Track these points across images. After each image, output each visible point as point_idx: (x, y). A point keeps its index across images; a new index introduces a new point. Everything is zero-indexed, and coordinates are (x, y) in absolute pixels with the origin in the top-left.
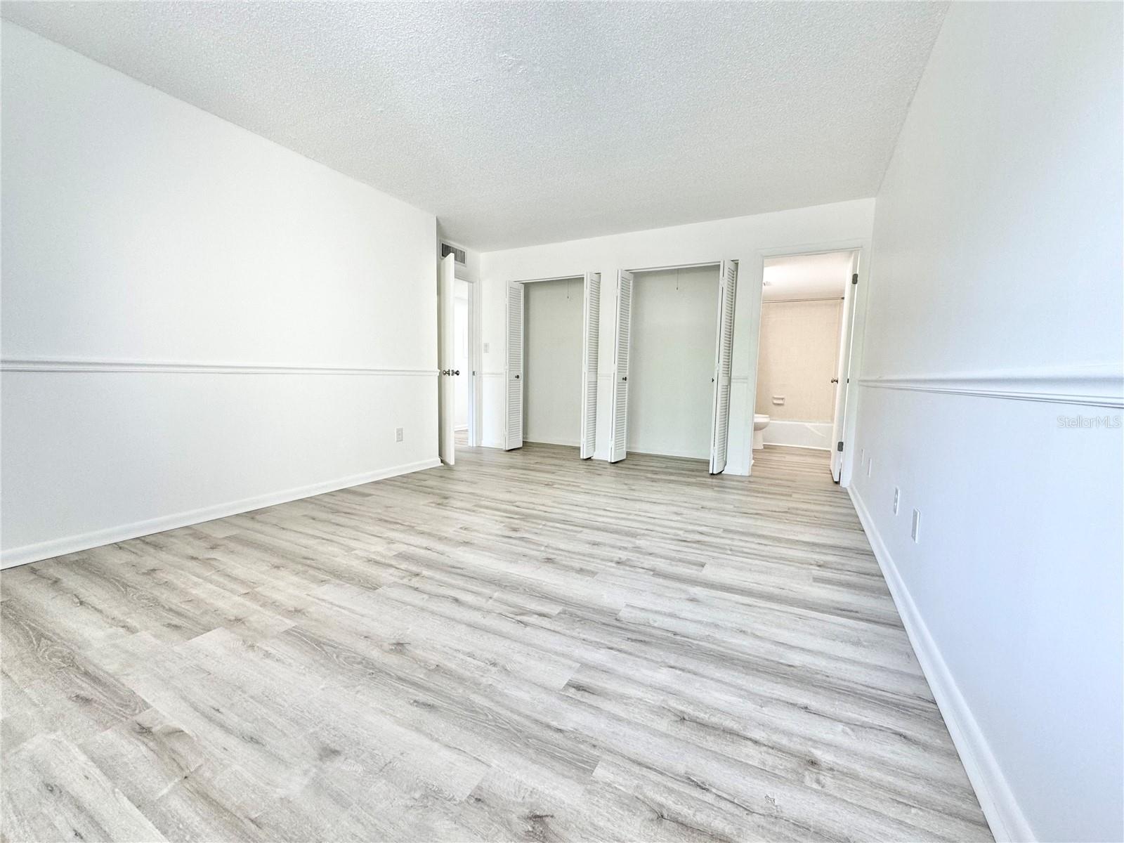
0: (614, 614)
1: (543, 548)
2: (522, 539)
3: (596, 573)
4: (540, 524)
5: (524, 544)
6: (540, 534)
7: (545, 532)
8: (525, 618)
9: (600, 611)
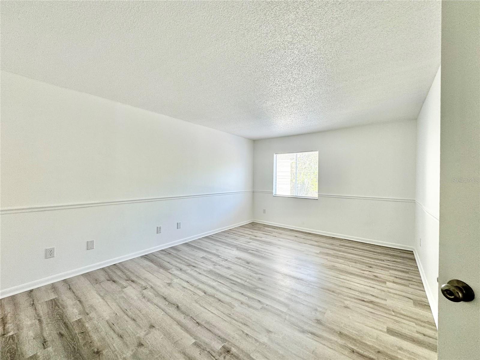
0: (237, 249)
1: (249, 268)
2: (257, 273)
3: (235, 258)
4: (248, 282)
5: (257, 271)
6: (249, 275)
7: (247, 276)
8: (257, 250)
9: (240, 250)
